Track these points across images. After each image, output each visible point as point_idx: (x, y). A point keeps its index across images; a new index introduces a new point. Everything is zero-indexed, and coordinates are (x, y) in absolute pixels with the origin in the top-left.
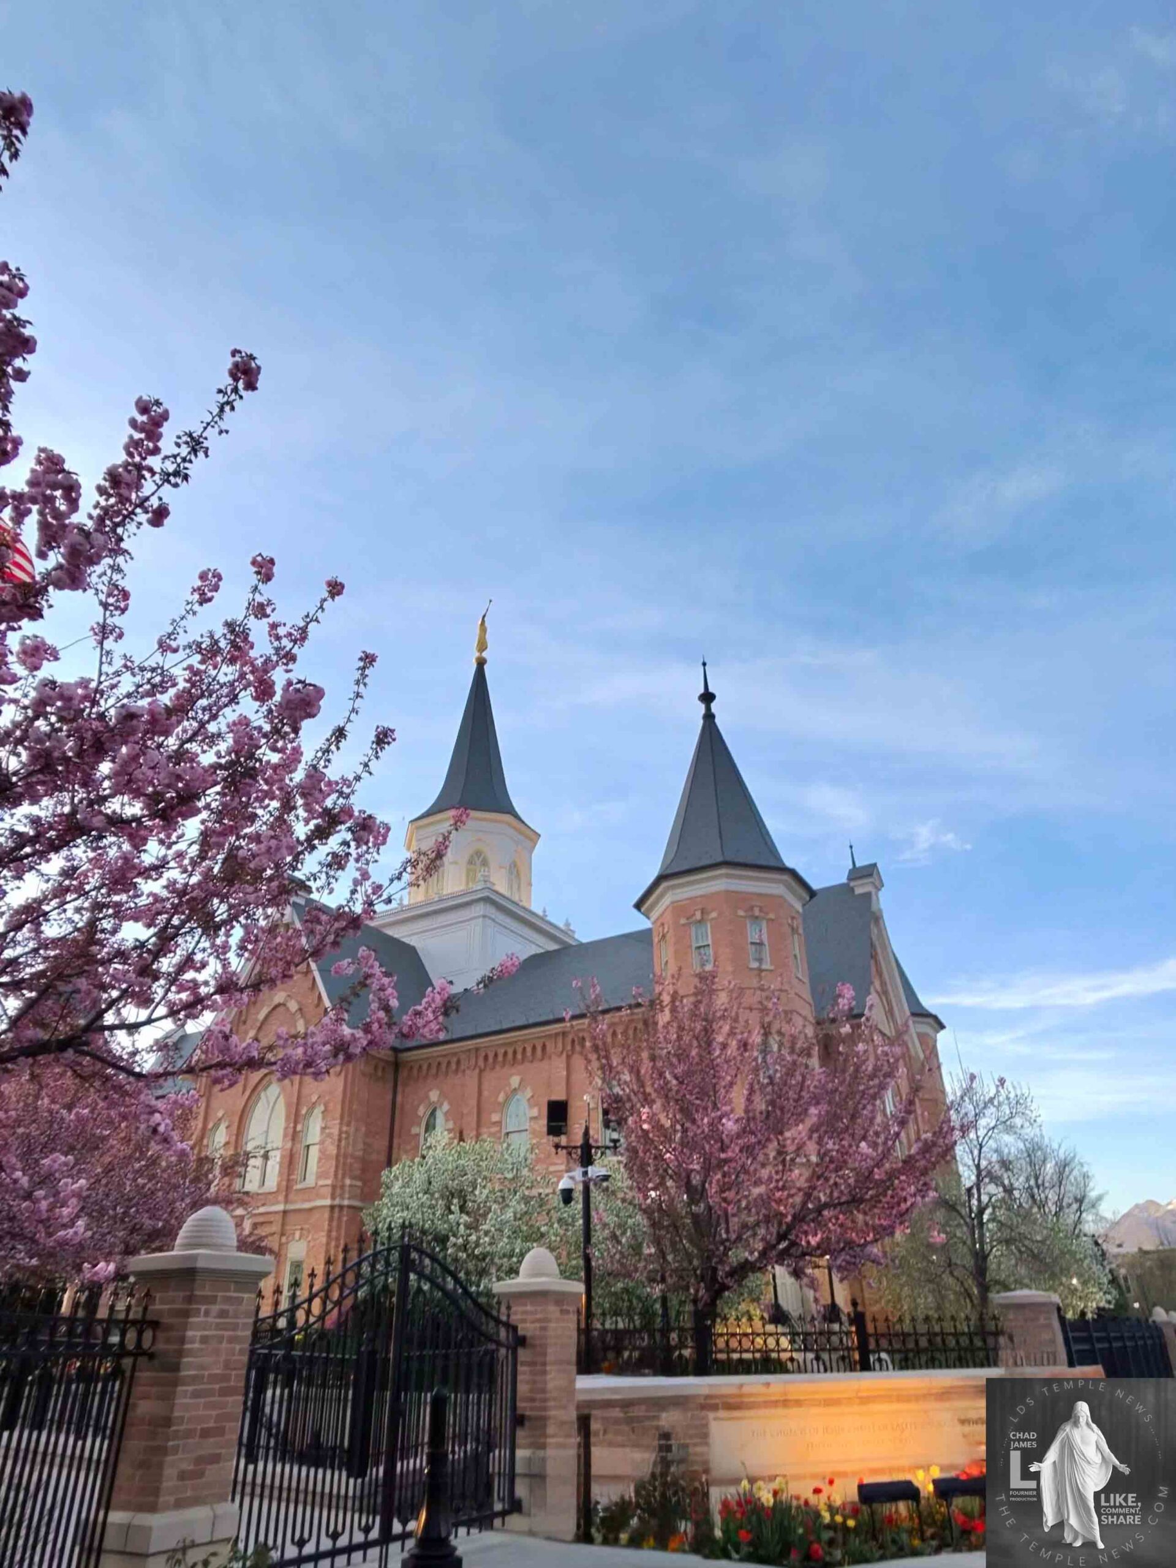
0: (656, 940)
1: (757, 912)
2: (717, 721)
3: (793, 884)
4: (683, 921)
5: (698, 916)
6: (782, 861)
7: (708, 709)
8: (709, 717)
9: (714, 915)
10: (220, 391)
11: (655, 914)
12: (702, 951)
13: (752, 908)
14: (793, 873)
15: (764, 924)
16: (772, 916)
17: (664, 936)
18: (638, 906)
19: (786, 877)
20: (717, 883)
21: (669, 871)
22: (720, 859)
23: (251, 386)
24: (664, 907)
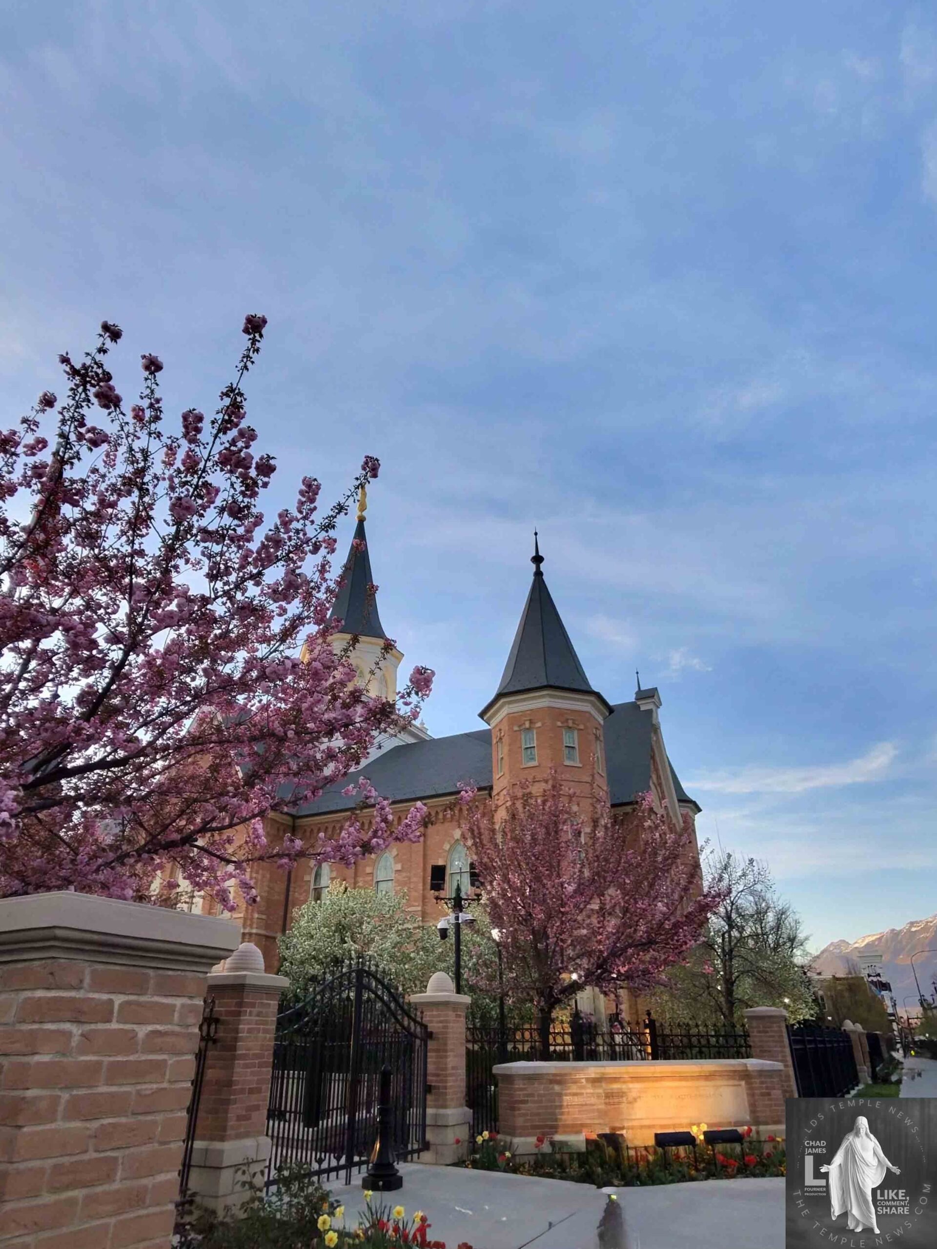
0: (494, 741)
1: (570, 722)
2: (544, 577)
3: (598, 704)
4: (516, 728)
5: (527, 725)
6: (590, 686)
7: (538, 567)
8: (539, 574)
9: (539, 724)
10: (357, 479)
11: (494, 722)
12: (529, 750)
13: (567, 720)
14: (598, 695)
15: (576, 732)
16: (582, 727)
17: (501, 739)
18: (482, 715)
19: (592, 698)
20: (542, 702)
21: (506, 691)
22: (545, 683)
23: (375, 476)
24: (502, 716)
